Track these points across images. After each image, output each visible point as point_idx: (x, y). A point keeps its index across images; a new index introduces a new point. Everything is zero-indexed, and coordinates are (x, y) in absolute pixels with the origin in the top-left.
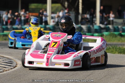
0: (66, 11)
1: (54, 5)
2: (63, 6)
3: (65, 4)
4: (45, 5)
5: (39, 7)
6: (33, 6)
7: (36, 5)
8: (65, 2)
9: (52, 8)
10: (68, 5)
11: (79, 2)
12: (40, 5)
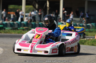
0: (37, 11)
1: (27, 6)
2: (35, 7)
3: (36, 6)
4: (21, 6)
5: (16, 8)
6: (11, 7)
7: (13, 6)
8: (36, 4)
9: (26, 9)
10: (38, 7)
11: (46, 4)
12: (16, 6)
